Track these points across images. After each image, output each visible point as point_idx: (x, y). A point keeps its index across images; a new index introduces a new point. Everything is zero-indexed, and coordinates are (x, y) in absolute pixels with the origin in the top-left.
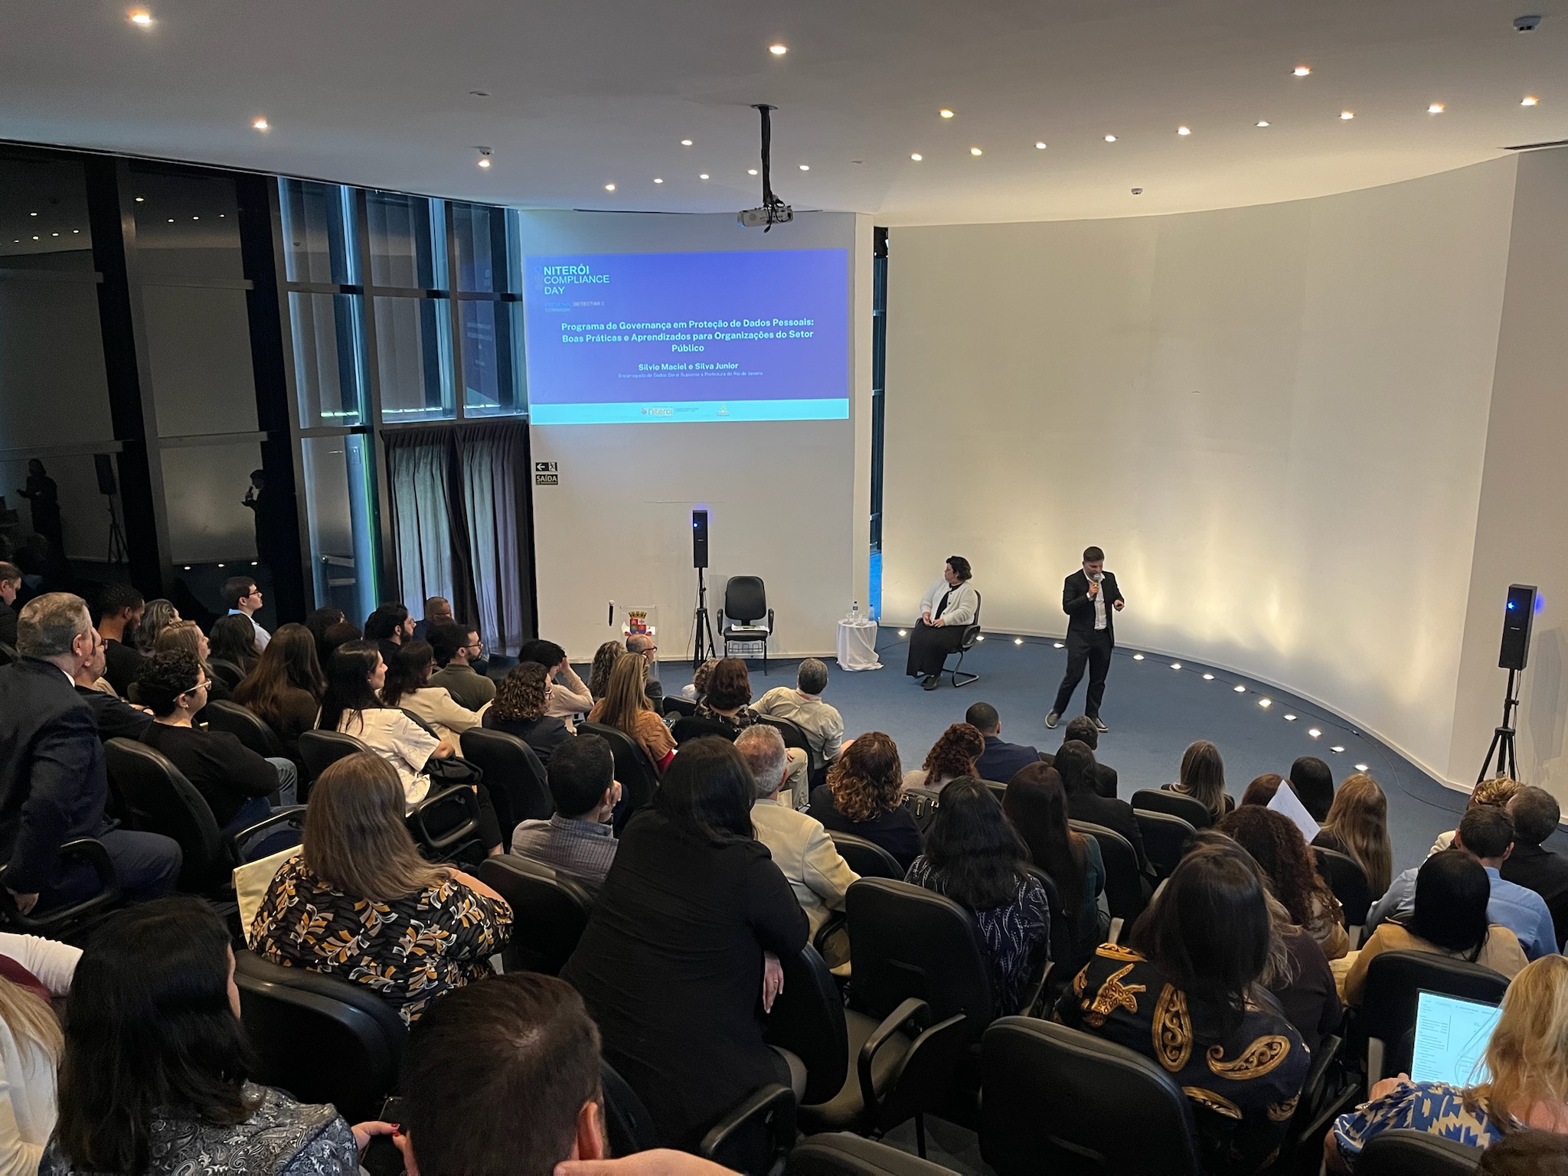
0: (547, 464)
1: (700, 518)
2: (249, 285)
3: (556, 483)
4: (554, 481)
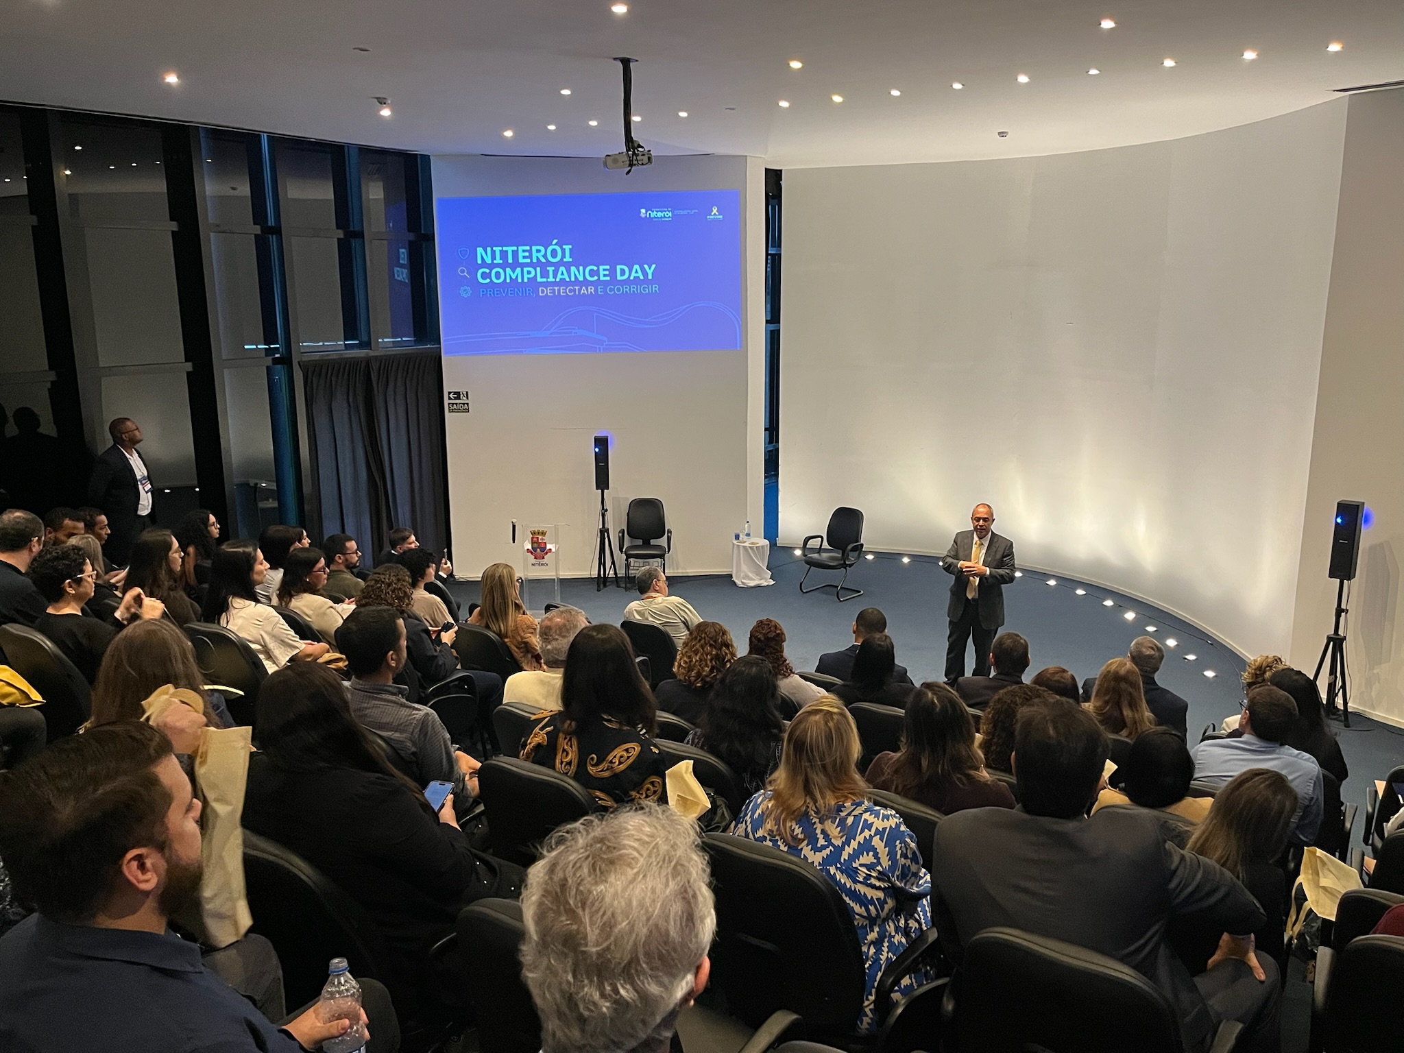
0: (459, 392)
1: (602, 443)
2: (174, 226)
4: (465, 409)
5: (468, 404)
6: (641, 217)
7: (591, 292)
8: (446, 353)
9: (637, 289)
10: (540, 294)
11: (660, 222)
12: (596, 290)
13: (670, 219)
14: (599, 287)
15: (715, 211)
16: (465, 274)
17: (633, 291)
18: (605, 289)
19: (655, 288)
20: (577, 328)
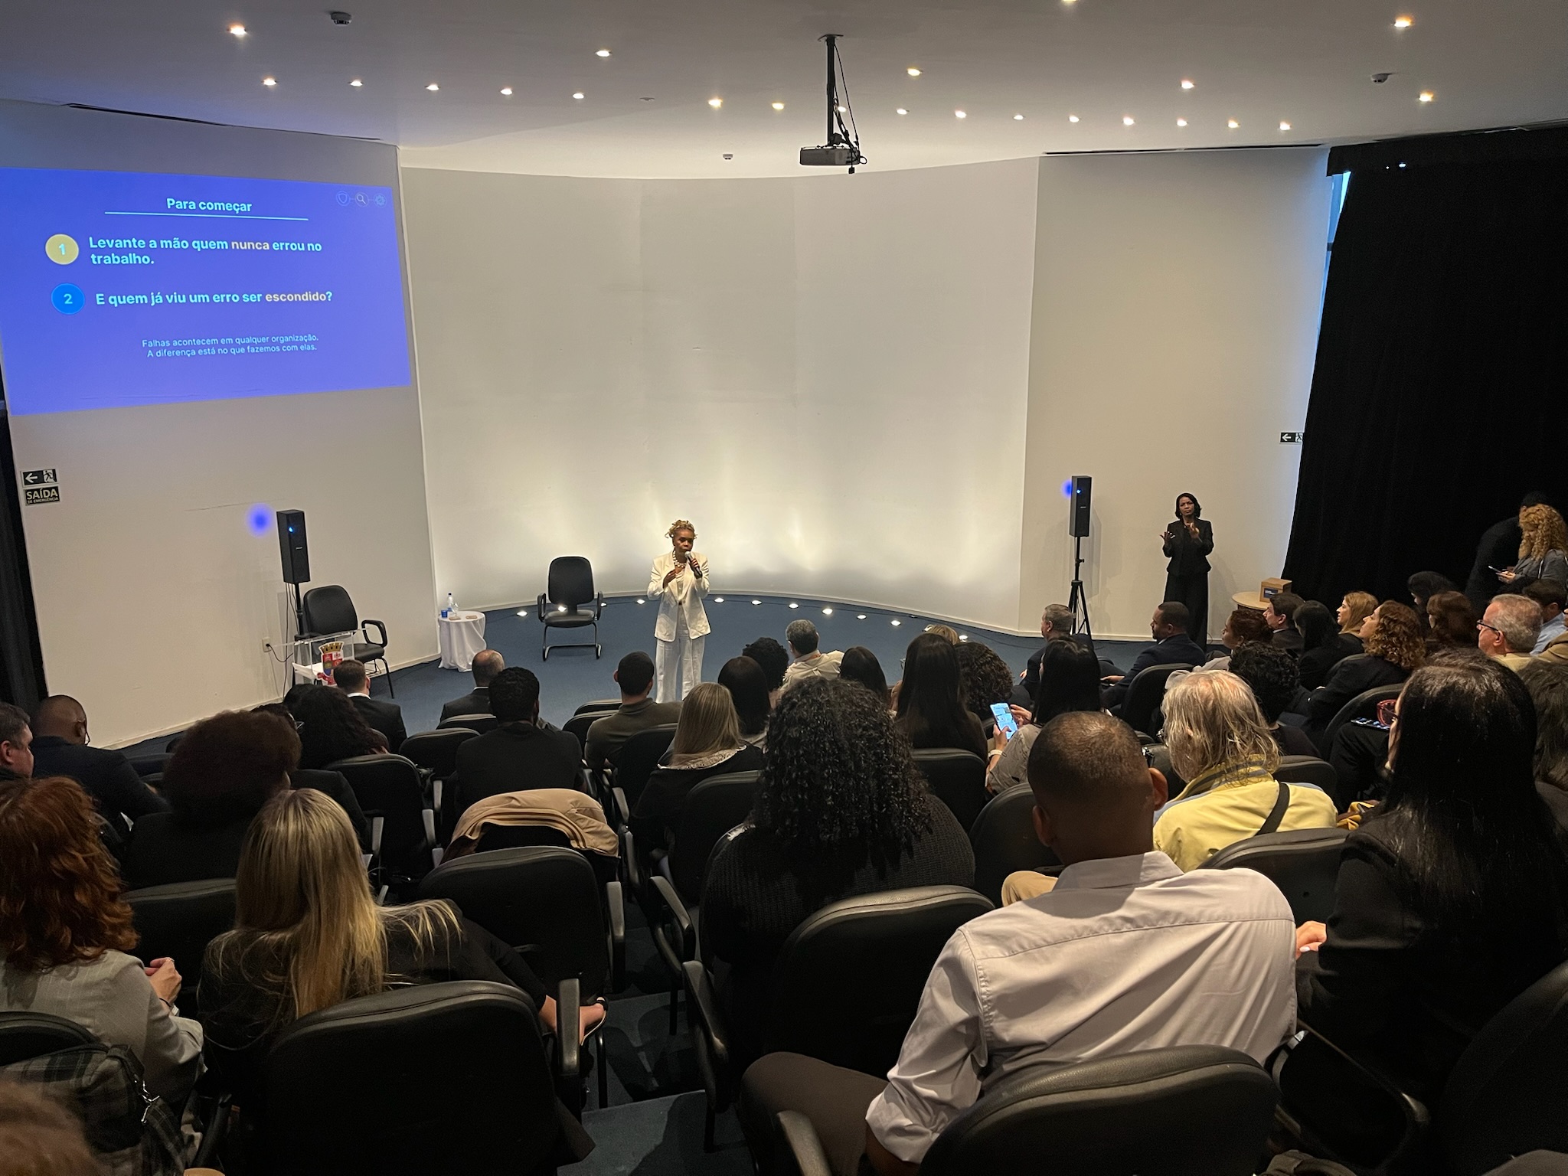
0: (42, 471)
1: (292, 520)
3: (56, 499)
4: (53, 495)
5: (56, 488)
8: (13, 413)
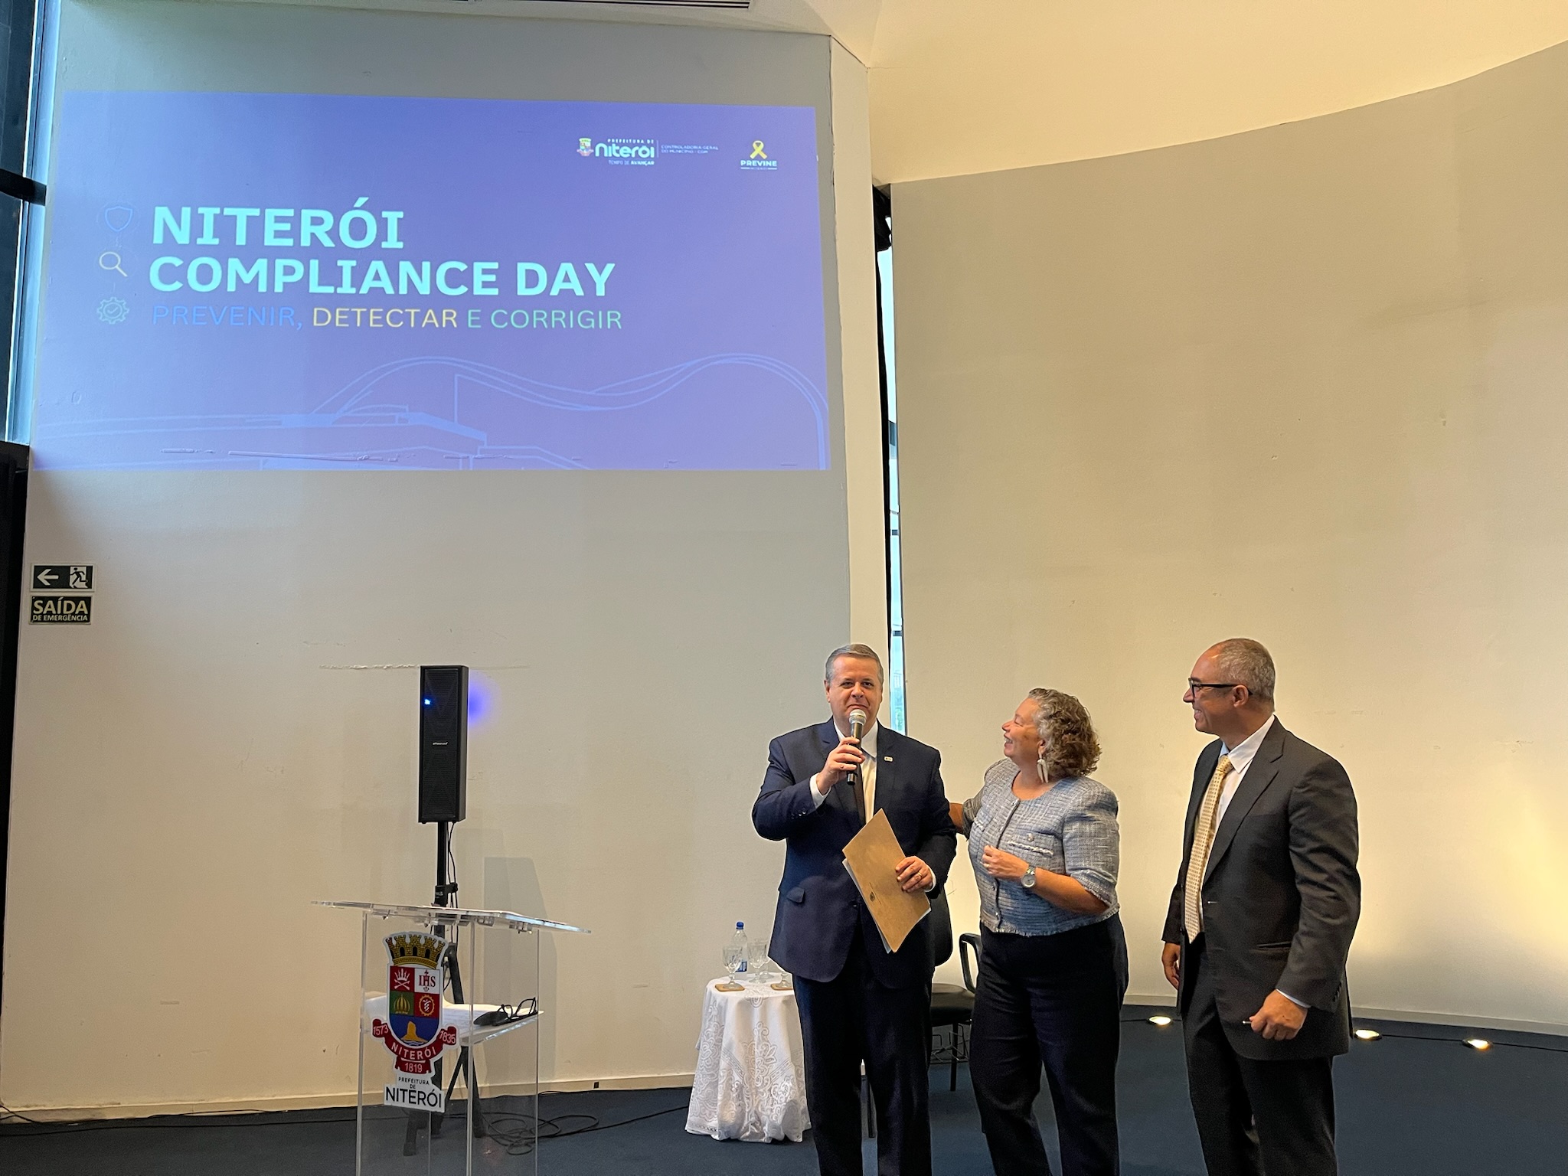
6: (579, 154)
7: (449, 322)
9: (567, 320)
10: (315, 324)
11: (625, 170)
12: (462, 319)
13: (653, 163)
14: (470, 312)
15: (758, 149)
16: (117, 267)
17: (558, 323)
18: (484, 318)
19: (613, 318)
20: (407, 408)
